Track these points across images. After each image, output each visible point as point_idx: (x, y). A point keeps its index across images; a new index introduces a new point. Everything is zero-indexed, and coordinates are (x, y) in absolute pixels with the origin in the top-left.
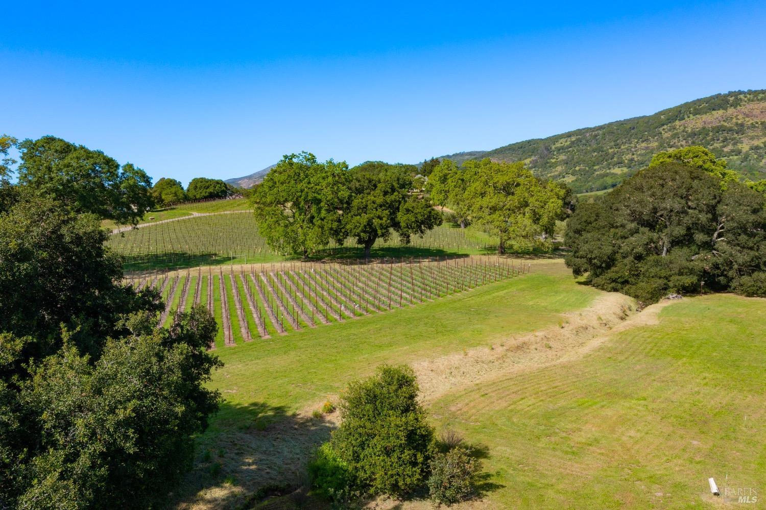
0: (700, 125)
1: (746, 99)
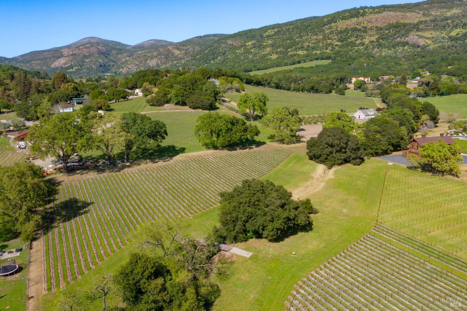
0: (345, 27)
1: (369, 12)
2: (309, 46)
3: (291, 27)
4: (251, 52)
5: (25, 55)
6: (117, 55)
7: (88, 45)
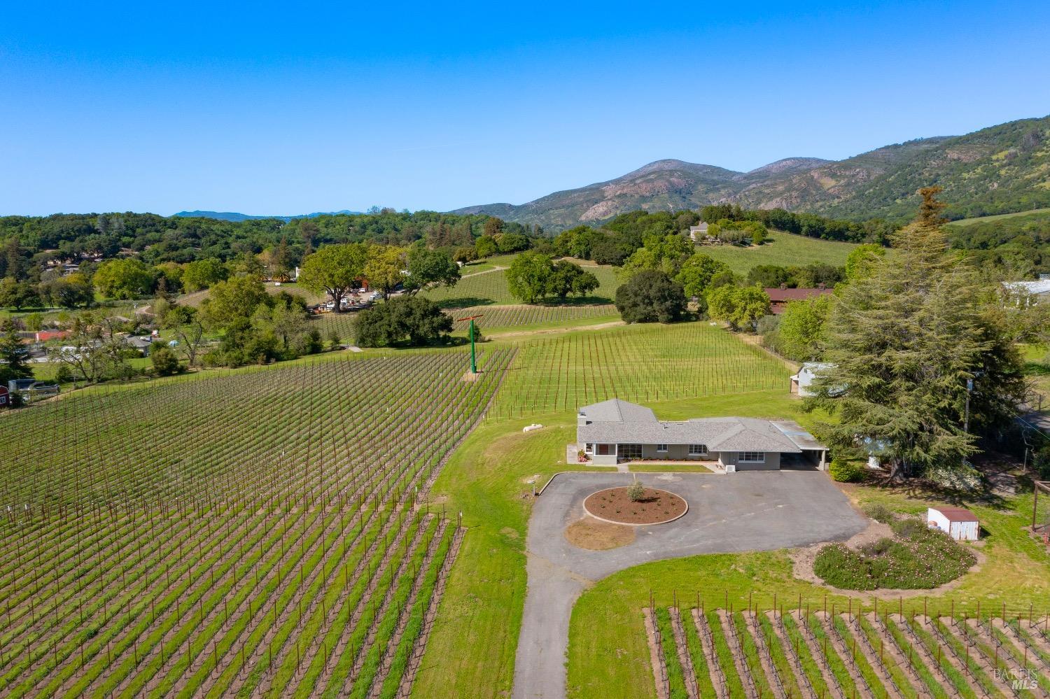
4: (999, 176)
5: (543, 199)
6: (706, 193)
7: (652, 176)
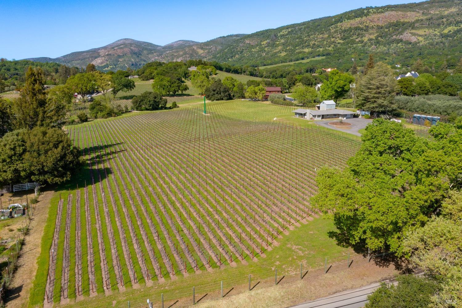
0: (349, 26)
1: (372, 12)
2: (314, 44)
3: (303, 27)
4: (265, 50)
5: (67, 55)
6: (148, 55)
7: (122, 46)
